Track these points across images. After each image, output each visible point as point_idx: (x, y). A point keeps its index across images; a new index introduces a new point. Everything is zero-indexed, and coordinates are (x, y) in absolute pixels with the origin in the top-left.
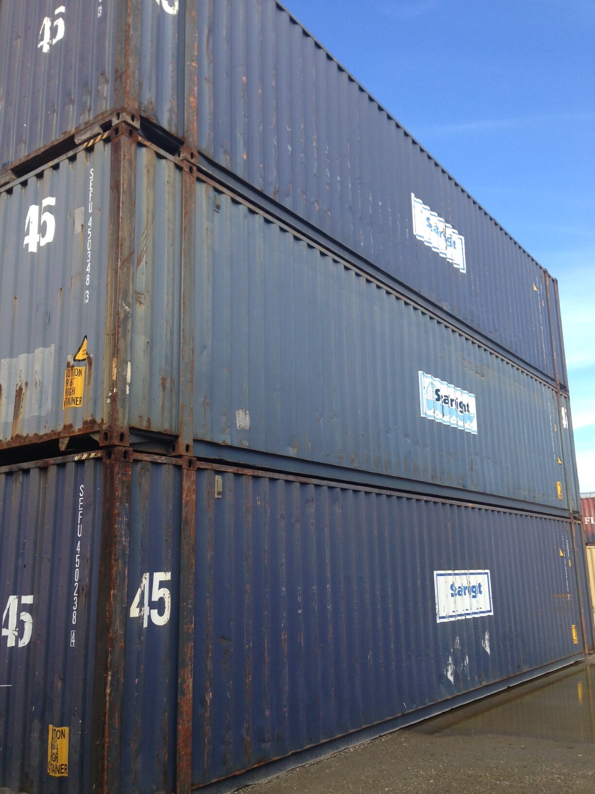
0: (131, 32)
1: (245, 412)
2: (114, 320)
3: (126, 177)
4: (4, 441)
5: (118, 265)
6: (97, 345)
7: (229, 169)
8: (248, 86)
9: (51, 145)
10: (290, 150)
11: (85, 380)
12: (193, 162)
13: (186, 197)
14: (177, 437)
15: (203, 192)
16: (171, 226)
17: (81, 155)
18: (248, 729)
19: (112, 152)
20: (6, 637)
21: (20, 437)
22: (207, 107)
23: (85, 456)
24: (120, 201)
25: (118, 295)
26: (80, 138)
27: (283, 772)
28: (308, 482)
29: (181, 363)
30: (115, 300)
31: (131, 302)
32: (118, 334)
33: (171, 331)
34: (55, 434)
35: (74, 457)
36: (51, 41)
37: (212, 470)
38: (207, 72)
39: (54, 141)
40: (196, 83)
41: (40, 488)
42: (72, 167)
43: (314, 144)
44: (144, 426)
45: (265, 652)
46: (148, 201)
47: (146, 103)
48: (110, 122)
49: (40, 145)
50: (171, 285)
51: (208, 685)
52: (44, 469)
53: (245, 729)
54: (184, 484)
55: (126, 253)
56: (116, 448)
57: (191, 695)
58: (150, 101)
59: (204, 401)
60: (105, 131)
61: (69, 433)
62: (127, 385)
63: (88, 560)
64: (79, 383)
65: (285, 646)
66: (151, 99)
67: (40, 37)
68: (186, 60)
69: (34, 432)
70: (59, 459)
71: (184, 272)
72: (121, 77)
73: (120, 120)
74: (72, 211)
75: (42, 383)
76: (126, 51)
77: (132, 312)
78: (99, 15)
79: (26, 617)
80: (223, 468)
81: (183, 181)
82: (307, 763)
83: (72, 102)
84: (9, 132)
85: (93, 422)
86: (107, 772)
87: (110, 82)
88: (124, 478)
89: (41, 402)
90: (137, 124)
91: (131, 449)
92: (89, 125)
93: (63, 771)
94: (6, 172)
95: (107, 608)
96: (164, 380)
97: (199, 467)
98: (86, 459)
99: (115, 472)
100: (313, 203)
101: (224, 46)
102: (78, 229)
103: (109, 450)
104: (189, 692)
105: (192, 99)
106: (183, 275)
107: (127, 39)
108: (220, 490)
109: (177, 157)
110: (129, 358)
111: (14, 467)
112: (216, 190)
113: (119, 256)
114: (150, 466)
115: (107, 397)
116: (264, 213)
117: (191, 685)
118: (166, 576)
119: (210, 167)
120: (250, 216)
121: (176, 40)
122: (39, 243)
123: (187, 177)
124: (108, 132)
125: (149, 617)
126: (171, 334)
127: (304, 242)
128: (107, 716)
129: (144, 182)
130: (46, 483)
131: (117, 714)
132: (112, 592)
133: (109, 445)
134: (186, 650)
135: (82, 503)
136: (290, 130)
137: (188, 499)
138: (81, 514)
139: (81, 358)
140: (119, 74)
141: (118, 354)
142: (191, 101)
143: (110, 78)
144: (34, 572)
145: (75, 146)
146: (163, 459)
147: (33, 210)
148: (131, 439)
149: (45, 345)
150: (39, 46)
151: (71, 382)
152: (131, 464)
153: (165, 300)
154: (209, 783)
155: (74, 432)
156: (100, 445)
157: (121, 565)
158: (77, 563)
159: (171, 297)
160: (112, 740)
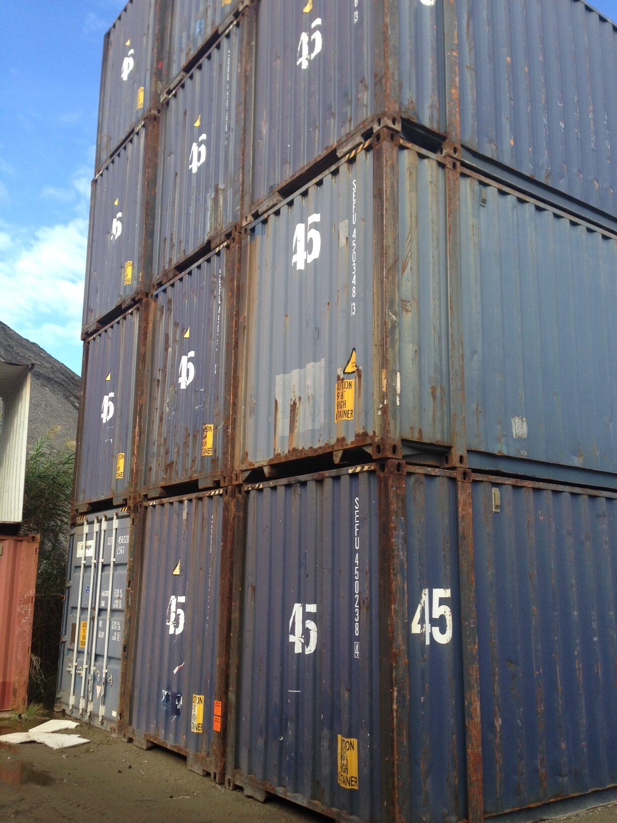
0: (390, 32)
1: (522, 419)
2: (382, 330)
3: (389, 183)
4: (282, 455)
5: (383, 274)
6: (366, 356)
7: (495, 158)
8: (513, 67)
9: (314, 162)
10: (563, 127)
11: (355, 393)
12: (456, 157)
13: (449, 195)
14: (450, 448)
15: (467, 188)
16: (435, 228)
17: (343, 167)
18: (542, 760)
19: (374, 160)
20: (293, 643)
21: (297, 450)
22: (470, 95)
23: (358, 469)
24: (383, 209)
25: (384, 305)
26: (342, 150)
27: (583, 810)
28: (598, 495)
29: (451, 370)
30: (382, 310)
31: (397, 311)
32: (386, 344)
33: (439, 338)
34: (329, 447)
35: (348, 470)
36: (309, 56)
37: (488, 482)
38: (468, 60)
39: (317, 158)
40: (457, 73)
41: (317, 500)
42: (335, 181)
43: (590, 116)
44: (415, 437)
45: (557, 680)
46: (411, 205)
47: (406, 103)
48: (372, 129)
49: (304, 164)
50: (437, 289)
51: (497, 710)
52: (320, 482)
53: (539, 761)
54: (459, 498)
55: (391, 261)
56: (389, 461)
57: (479, 719)
58: (410, 100)
59: (477, 409)
60: (366, 140)
61: (342, 446)
62: (398, 396)
63: (367, 573)
64: (349, 396)
65: (580, 675)
66: (411, 99)
67: (298, 53)
68: (446, 50)
69: (310, 445)
70: (334, 472)
71: (450, 274)
72: (380, 80)
73: (382, 125)
74: (336, 226)
75: (314, 397)
76: (385, 53)
77: (399, 321)
78: (356, 20)
79: (311, 625)
80: (499, 480)
81: (446, 179)
82: (610, 803)
83: (333, 115)
84: (274, 155)
85: (365, 434)
86: (398, 790)
87: (370, 89)
88: (399, 492)
89: (314, 416)
90: (398, 127)
91: (404, 461)
92: (350, 136)
93: (353, 783)
94: (273, 194)
95: (389, 622)
96: (434, 389)
97: (474, 479)
98: (360, 472)
99: (389, 484)
100: (592, 181)
101: (485, 29)
102: (343, 241)
103: (382, 463)
104: (477, 715)
105: (453, 91)
106: (449, 277)
107: (386, 39)
108: (498, 503)
109: (439, 154)
110: (398, 368)
111: (292, 479)
112: (481, 183)
113: (384, 265)
114: (423, 479)
115: (378, 409)
116: (535, 200)
117: (478, 709)
118: (446, 593)
119: (474, 159)
120: (519, 206)
121: (435, 32)
122: (306, 260)
123: (451, 174)
124: (369, 140)
125: (431, 634)
126: (439, 340)
127: (582, 227)
128: (395, 733)
129: (406, 186)
130: (322, 496)
131: (405, 731)
132: (393, 607)
133: (382, 458)
134: (471, 671)
135: (358, 516)
136: (562, 105)
137: (464, 513)
138: (358, 527)
139: (350, 371)
140: (378, 78)
141: (386, 364)
142: (453, 93)
143: (370, 85)
144: (316, 581)
145: (338, 159)
146: (436, 472)
147: (300, 228)
148: (403, 452)
149: (315, 359)
150: (298, 63)
151: (342, 395)
152: (405, 477)
153: (432, 307)
154: (502, 813)
155: (347, 445)
156: (374, 458)
157: (400, 579)
158: (357, 575)
159: (437, 302)
160: (401, 757)
